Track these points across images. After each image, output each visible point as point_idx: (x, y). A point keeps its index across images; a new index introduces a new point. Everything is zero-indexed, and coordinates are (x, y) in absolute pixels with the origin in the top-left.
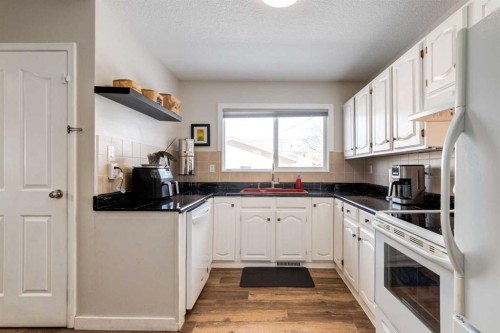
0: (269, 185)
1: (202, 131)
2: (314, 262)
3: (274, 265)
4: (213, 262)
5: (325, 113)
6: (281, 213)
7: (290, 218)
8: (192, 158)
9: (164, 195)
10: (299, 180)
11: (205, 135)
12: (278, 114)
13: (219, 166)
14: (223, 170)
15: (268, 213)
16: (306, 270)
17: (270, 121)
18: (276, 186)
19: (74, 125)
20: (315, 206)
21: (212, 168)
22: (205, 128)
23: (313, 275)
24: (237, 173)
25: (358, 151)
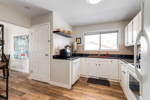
0: (98, 55)
1: (79, 40)
2: (111, 79)
3: (98, 78)
4: (81, 75)
5: (117, 32)
6: (100, 63)
7: (103, 65)
8: (76, 47)
9: (68, 56)
10: (107, 54)
12: (100, 33)
13: (83, 49)
14: (84, 50)
15: (96, 63)
16: (108, 81)
17: (98, 35)
18: (100, 55)
19: (49, 40)
20: (112, 61)
21: (81, 50)
22: (80, 39)
23: (110, 83)
24: (88, 51)
25: (129, 44)
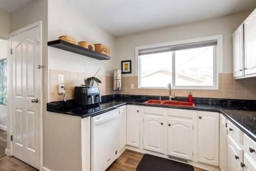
0: (167, 98)
1: (127, 64)
2: (200, 163)
3: (167, 157)
4: (127, 145)
5: (215, 43)
6: (172, 120)
7: (180, 125)
8: (120, 81)
9: (89, 103)
10: (190, 96)
11: (128, 67)
13: (136, 86)
14: (139, 87)
15: (161, 119)
16: (192, 167)
18: (172, 99)
20: (200, 118)
21: (132, 87)
22: (129, 63)
24: (147, 90)
25: (247, 72)
